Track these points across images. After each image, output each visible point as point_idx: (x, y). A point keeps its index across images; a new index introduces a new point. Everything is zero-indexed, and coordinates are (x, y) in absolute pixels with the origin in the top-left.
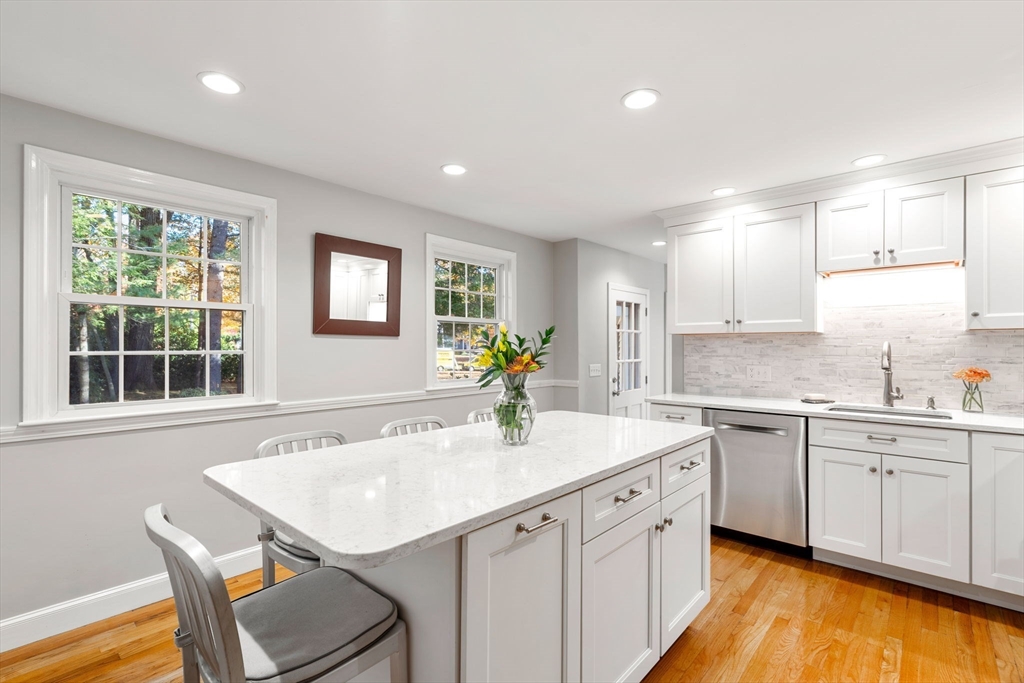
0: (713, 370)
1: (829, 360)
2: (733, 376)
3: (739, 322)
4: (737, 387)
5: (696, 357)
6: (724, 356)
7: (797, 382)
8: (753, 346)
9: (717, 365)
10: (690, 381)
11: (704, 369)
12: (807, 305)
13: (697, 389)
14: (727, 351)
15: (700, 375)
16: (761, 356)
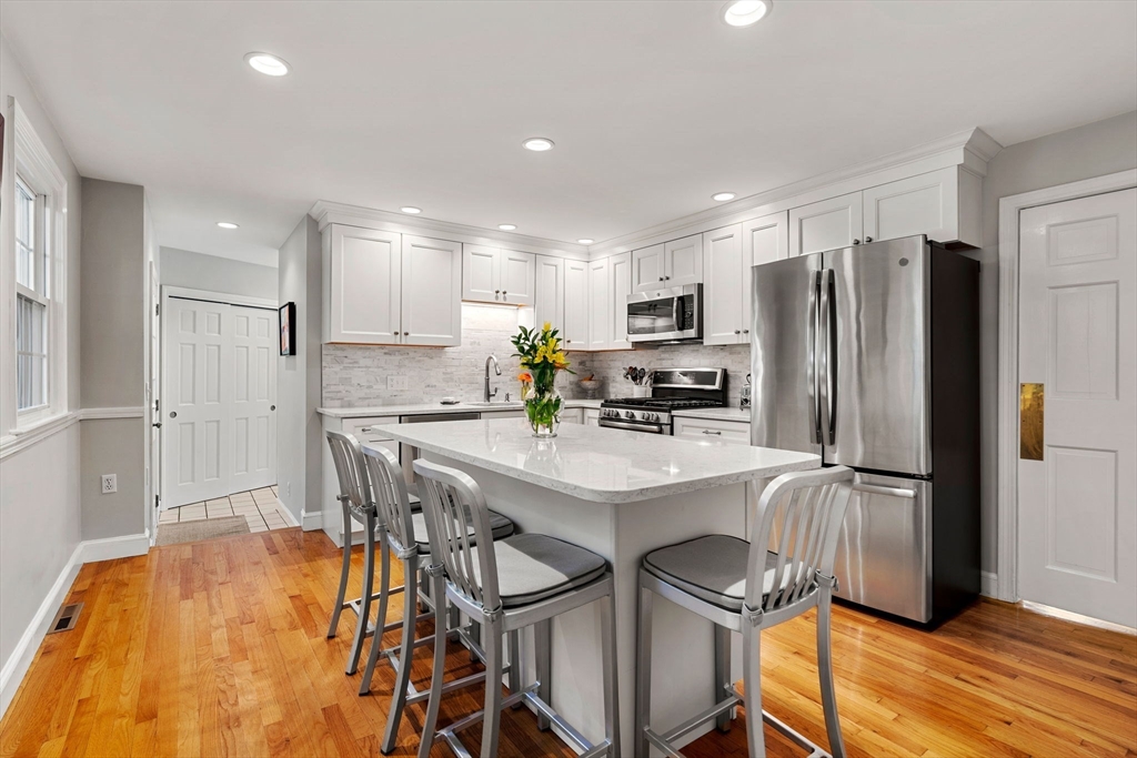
0: (355, 382)
1: (449, 370)
2: (375, 387)
3: (407, 334)
4: (378, 397)
5: (337, 368)
6: (366, 367)
7: (428, 389)
8: (392, 357)
9: (358, 375)
10: (330, 395)
11: (346, 381)
12: (454, 323)
13: (338, 403)
14: (368, 362)
15: (341, 388)
16: (400, 366)
